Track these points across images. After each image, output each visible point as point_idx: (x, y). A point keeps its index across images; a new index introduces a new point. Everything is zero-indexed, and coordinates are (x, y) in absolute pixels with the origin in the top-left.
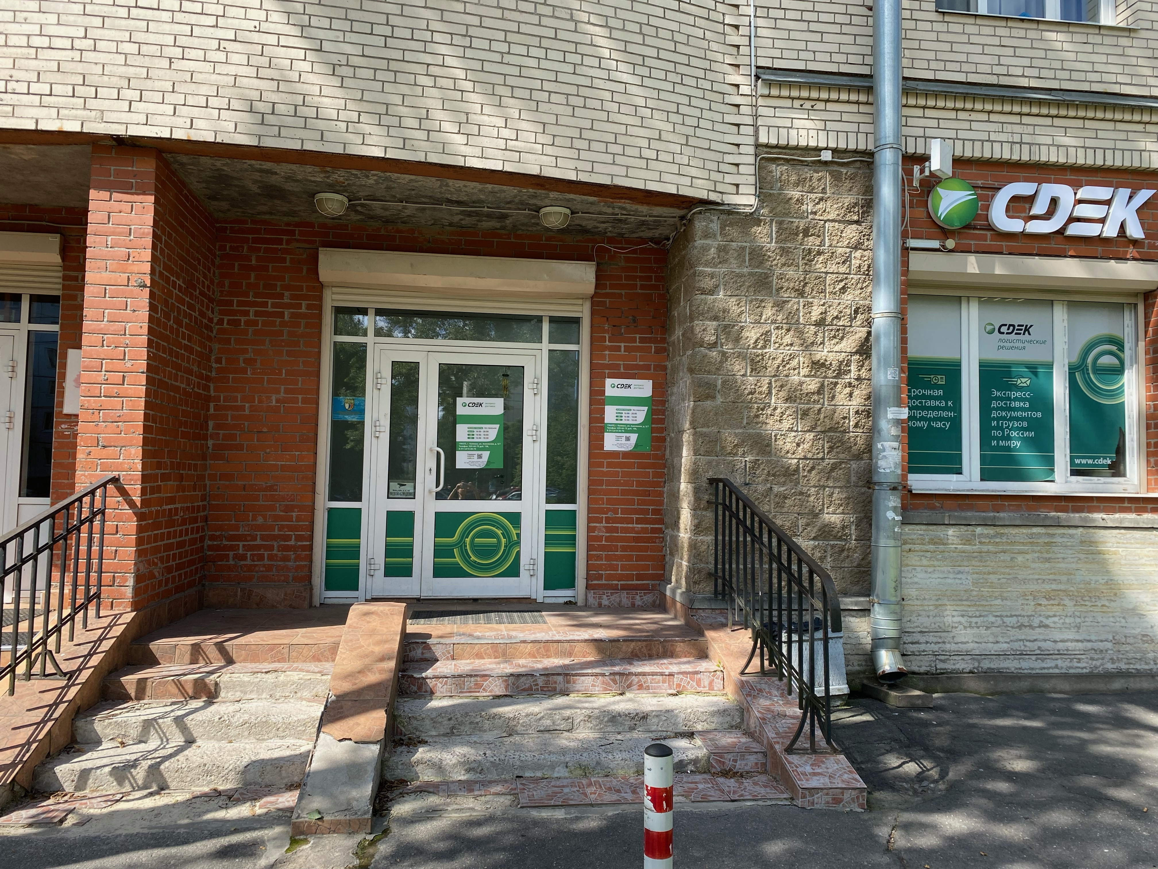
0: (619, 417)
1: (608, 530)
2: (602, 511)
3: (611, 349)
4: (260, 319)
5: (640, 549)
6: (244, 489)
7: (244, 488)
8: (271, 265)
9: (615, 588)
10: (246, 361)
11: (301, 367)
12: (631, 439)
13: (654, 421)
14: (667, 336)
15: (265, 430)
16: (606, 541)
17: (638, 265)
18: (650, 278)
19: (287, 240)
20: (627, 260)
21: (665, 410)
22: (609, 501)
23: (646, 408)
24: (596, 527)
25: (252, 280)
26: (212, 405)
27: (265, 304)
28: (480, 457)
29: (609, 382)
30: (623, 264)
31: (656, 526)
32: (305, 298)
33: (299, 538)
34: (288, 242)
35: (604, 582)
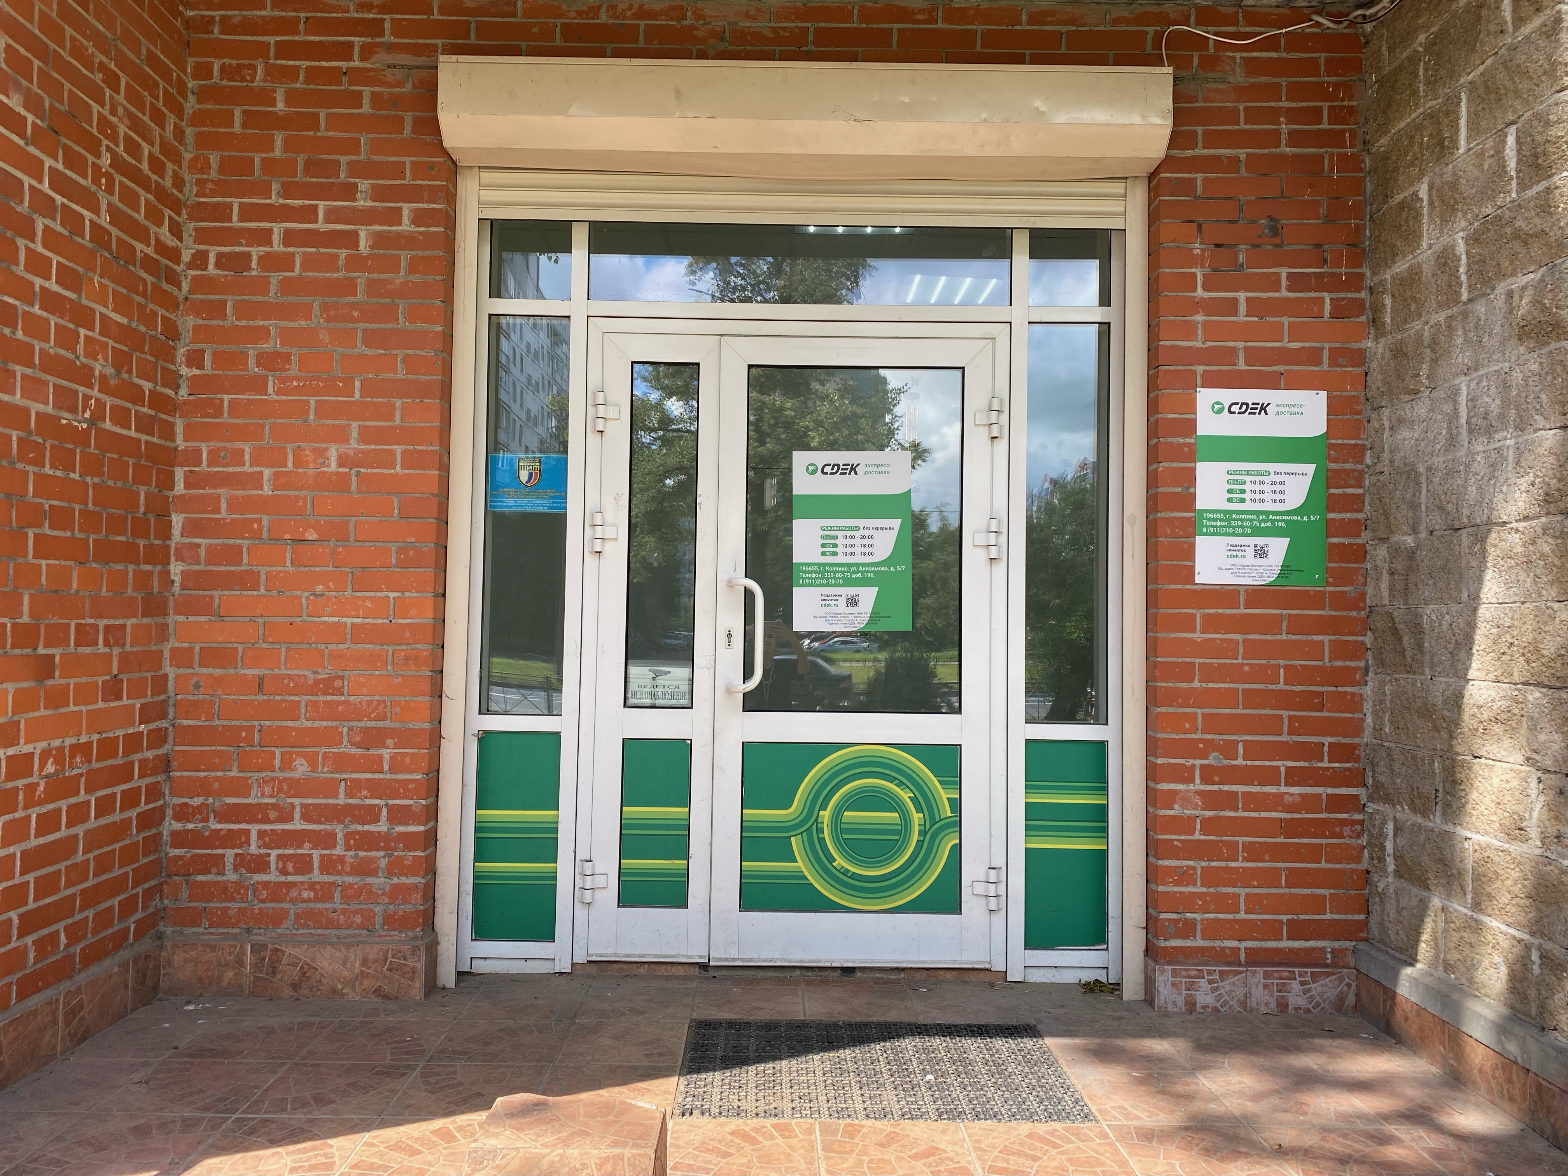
0: (1235, 492)
1: (1210, 800)
2: (1190, 749)
3: (1210, 307)
4: (298, 252)
5: (1298, 853)
6: (261, 689)
7: (260, 684)
8: (323, 113)
9: (1229, 958)
10: (264, 360)
11: (401, 374)
12: (1271, 551)
13: (1333, 503)
14: (1366, 270)
15: (311, 535)
16: (1204, 832)
17: (1283, 81)
18: (1315, 115)
19: (364, 47)
20: (1252, 66)
21: (1361, 472)
22: (1212, 723)
23: (1310, 469)
24: (1174, 792)
25: (278, 153)
26: (179, 473)
27: (310, 214)
28: (852, 601)
29: (1206, 397)
30: (1239, 78)
31: (1343, 791)
32: (410, 194)
33: (398, 815)
34: (367, 52)
35: (1200, 942)
